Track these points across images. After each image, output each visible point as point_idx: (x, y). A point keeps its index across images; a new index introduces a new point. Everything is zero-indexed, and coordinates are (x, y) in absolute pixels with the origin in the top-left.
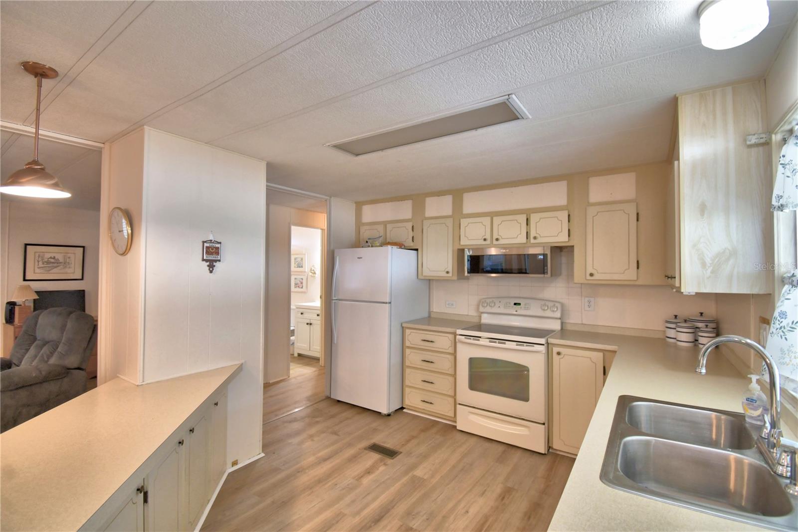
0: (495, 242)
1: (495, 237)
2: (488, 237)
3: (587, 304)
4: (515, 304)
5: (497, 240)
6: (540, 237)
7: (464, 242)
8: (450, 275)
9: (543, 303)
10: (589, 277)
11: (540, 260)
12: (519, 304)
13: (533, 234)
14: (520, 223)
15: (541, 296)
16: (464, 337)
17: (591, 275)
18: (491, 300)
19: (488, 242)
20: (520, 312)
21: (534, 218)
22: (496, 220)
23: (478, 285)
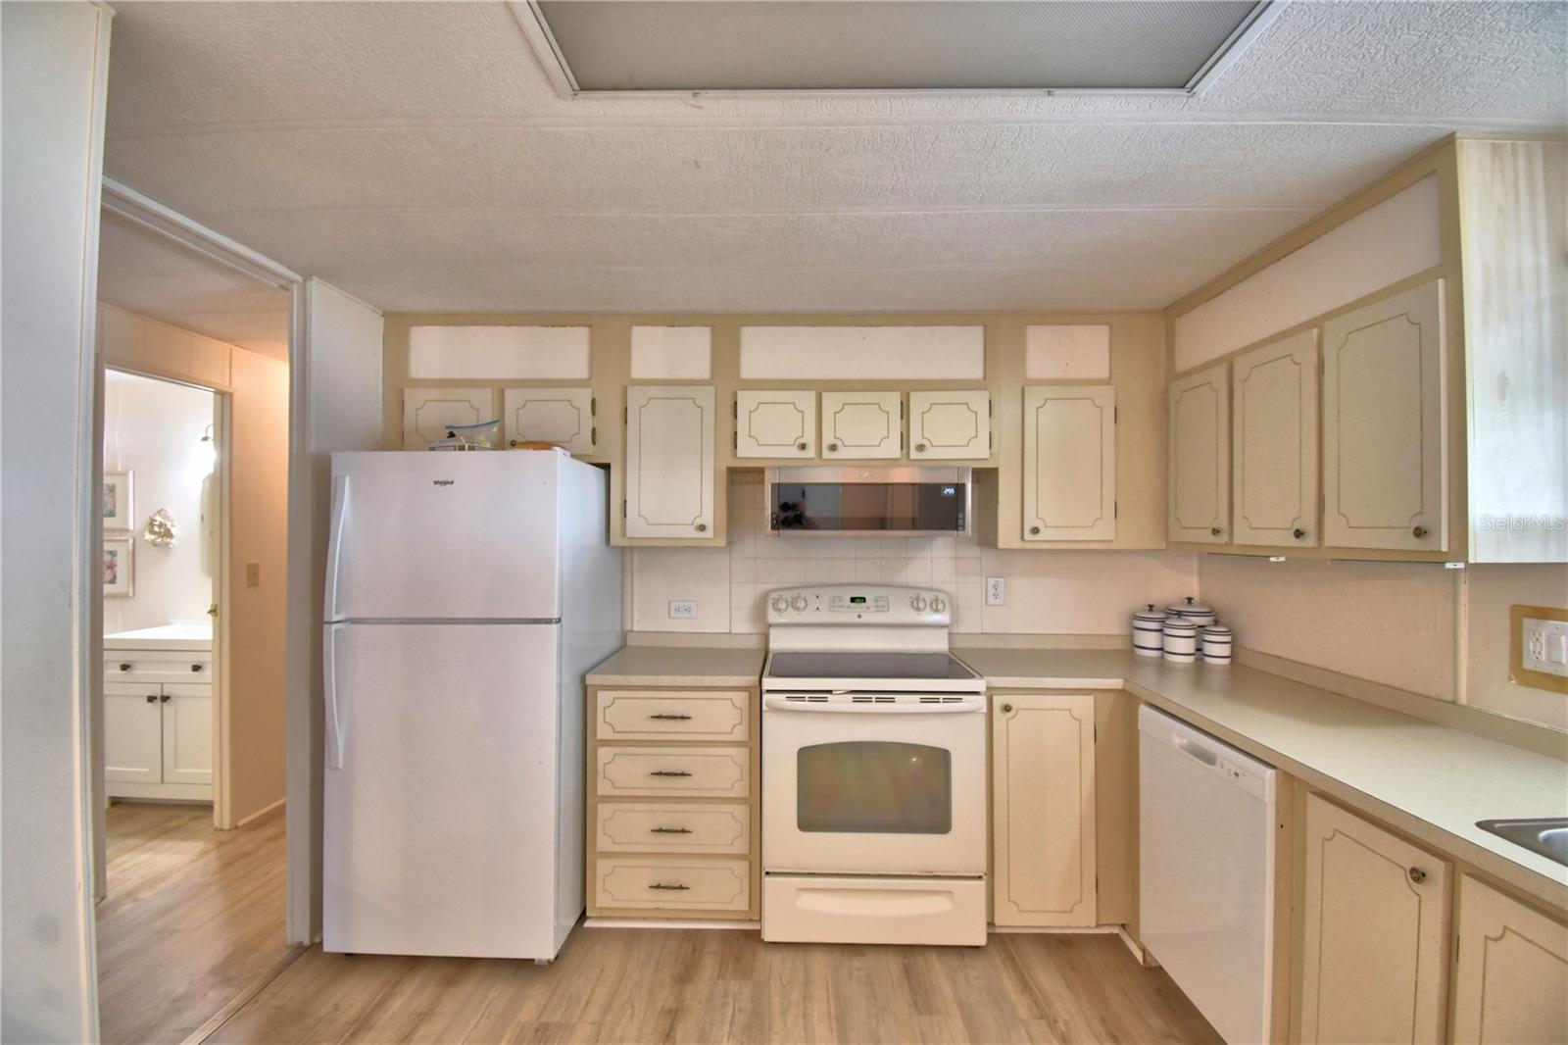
0: (827, 454)
1: (827, 440)
2: (810, 438)
3: (991, 591)
4: (853, 600)
5: (833, 448)
6: (932, 446)
7: (749, 451)
8: (709, 533)
9: (913, 594)
10: (1028, 536)
11: (949, 497)
12: (864, 600)
13: (915, 439)
14: (887, 412)
15: (900, 579)
16: (783, 696)
17: (1035, 531)
18: (795, 593)
19: (810, 453)
20: (867, 618)
21: (918, 402)
22: (831, 401)
23: (755, 558)
